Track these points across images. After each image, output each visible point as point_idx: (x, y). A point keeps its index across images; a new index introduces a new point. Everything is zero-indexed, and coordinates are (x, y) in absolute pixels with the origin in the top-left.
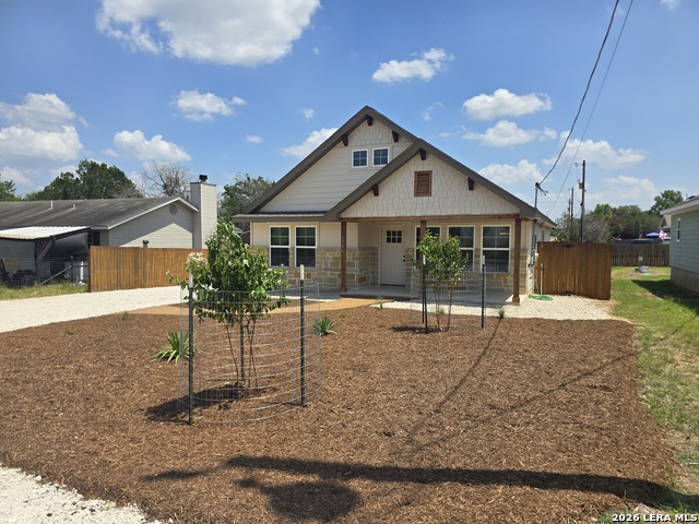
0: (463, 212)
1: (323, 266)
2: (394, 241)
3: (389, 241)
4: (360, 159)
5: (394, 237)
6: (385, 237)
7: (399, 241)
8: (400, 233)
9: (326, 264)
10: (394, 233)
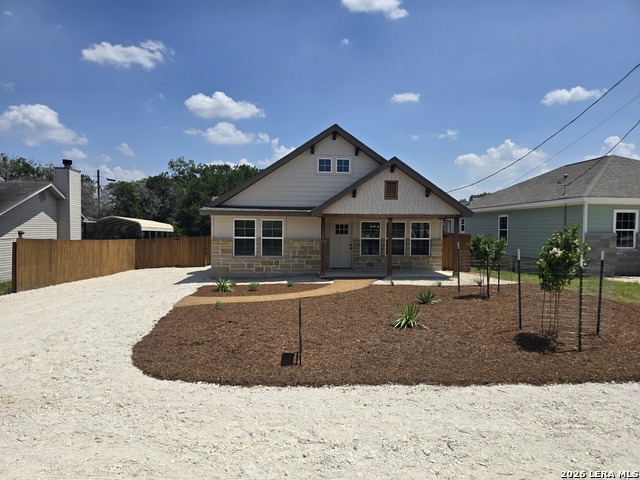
0: (420, 213)
1: (291, 254)
2: (342, 233)
3: (337, 232)
4: (325, 165)
5: (342, 229)
6: (334, 229)
7: (346, 232)
8: (347, 226)
9: (294, 252)
10: (342, 226)
